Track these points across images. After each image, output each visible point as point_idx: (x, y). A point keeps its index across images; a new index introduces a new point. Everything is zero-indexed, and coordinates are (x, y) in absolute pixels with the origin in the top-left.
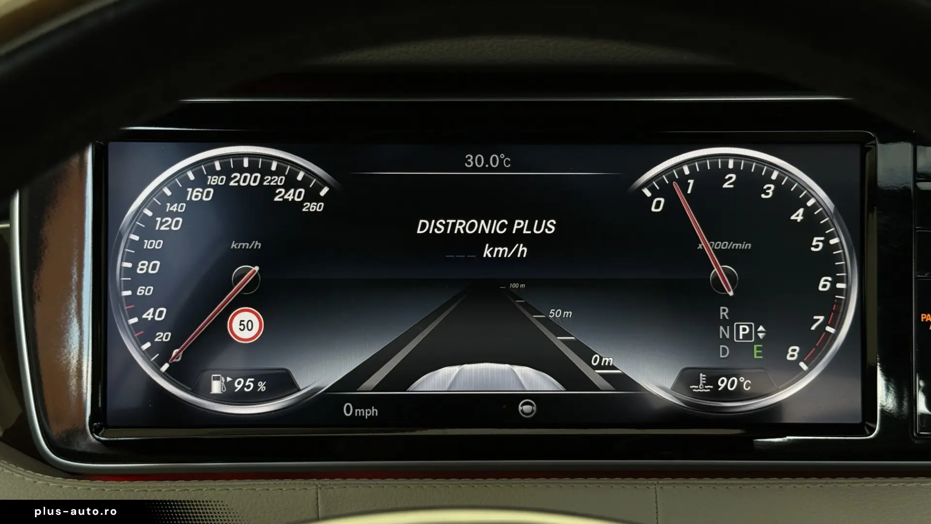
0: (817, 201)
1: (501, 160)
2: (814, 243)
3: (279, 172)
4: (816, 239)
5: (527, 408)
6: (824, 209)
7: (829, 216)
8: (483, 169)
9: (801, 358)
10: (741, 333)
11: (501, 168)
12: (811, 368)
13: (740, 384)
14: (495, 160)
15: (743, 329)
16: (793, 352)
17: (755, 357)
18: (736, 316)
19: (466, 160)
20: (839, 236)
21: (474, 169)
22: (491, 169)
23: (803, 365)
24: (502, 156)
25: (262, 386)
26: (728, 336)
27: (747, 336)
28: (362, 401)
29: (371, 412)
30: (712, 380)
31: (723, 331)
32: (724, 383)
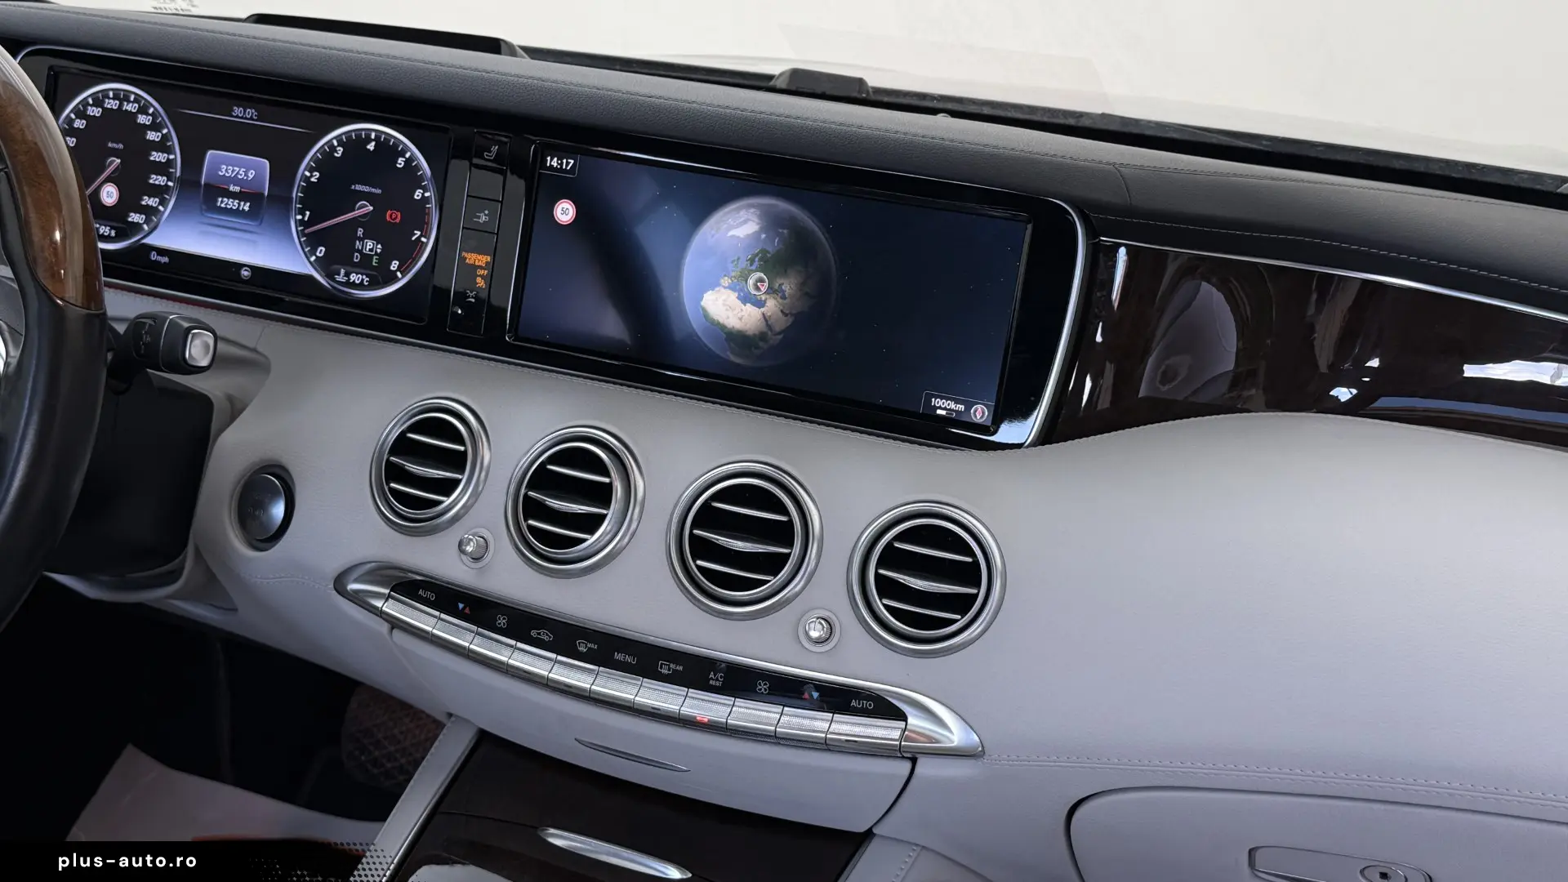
1: (252, 113)
3: (136, 101)
5: (246, 273)
8: (242, 118)
9: (399, 269)
10: (368, 247)
11: (251, 119)
12: (403, 276)
13: (363, 280)
14: (250, 112)
15: (370, 244)
16: (394, 265)
18: (366, 236)
19: (233, 111)
21: (237, 117)
22: (246, 118)
23: (399, 274)
24: (253, 111)
25: (113, 233)
26: (360, 248)
27: (371, 250)
28: (162, 252)
29: (165, 260)
30: (347, 275)
31: (358, 244)
32: (354, 277)
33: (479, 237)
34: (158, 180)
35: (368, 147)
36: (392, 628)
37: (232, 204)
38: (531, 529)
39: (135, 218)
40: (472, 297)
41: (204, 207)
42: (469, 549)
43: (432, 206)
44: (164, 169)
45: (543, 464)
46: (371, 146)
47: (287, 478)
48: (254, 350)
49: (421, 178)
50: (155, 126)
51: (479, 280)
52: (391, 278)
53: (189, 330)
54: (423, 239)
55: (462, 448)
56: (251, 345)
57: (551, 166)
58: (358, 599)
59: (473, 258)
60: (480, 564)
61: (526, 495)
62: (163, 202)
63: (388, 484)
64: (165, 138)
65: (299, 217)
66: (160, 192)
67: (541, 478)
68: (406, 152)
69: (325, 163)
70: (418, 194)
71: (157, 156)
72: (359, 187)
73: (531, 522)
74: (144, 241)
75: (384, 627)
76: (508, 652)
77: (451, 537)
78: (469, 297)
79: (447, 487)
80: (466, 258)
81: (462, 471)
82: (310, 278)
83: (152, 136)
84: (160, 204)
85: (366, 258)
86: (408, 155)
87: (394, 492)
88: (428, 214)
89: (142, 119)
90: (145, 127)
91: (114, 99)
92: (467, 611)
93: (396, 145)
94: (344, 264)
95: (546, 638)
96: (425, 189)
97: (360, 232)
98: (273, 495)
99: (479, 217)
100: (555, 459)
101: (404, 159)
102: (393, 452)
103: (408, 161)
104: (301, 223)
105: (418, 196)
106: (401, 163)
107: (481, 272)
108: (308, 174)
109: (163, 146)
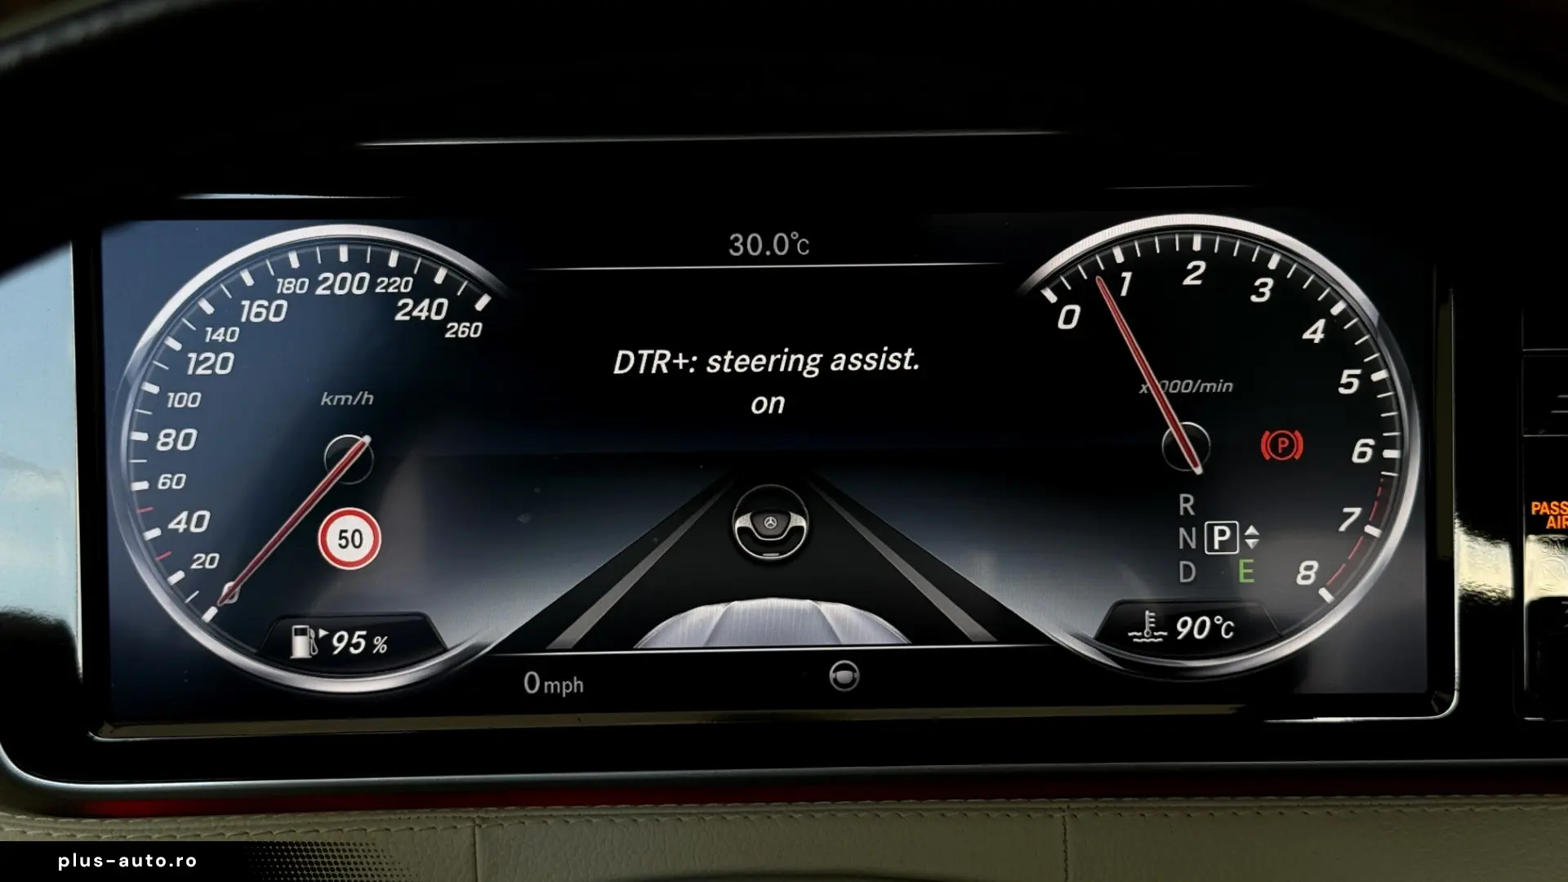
0: (1349, 305)
1: (793, 243)
2: (1344, 380)
3: (403, 269)
4: (1346, 372)
5: (844, 676)
6: (1361, 320)
7: (1369, 332)
8: (761, 259)
9: (1321, 581)
10: (1217, 539)
11: (792, 256)
12: (1338, 600)
14: (782, 242)
15: (1220, 532)
16: (1308, 571)
17: (1242, 580)
18: (1207, 510)
19: (731, 244)
20: (1387, 367)
21: (746, 258)
22: (775, 259)
23: (1325, 594)
24: (795, 235)
25: (380, 644)
26: (1193, 545)
27: (1226, 545)
28: (558, 667)
29: (571, 687)
30: (1164, 623)
31: (1184, 536)
32: (1187, 627)
52: (1308, 607)
72: (1162, 387)
80: (1548, 515)
85: (1218, 568)
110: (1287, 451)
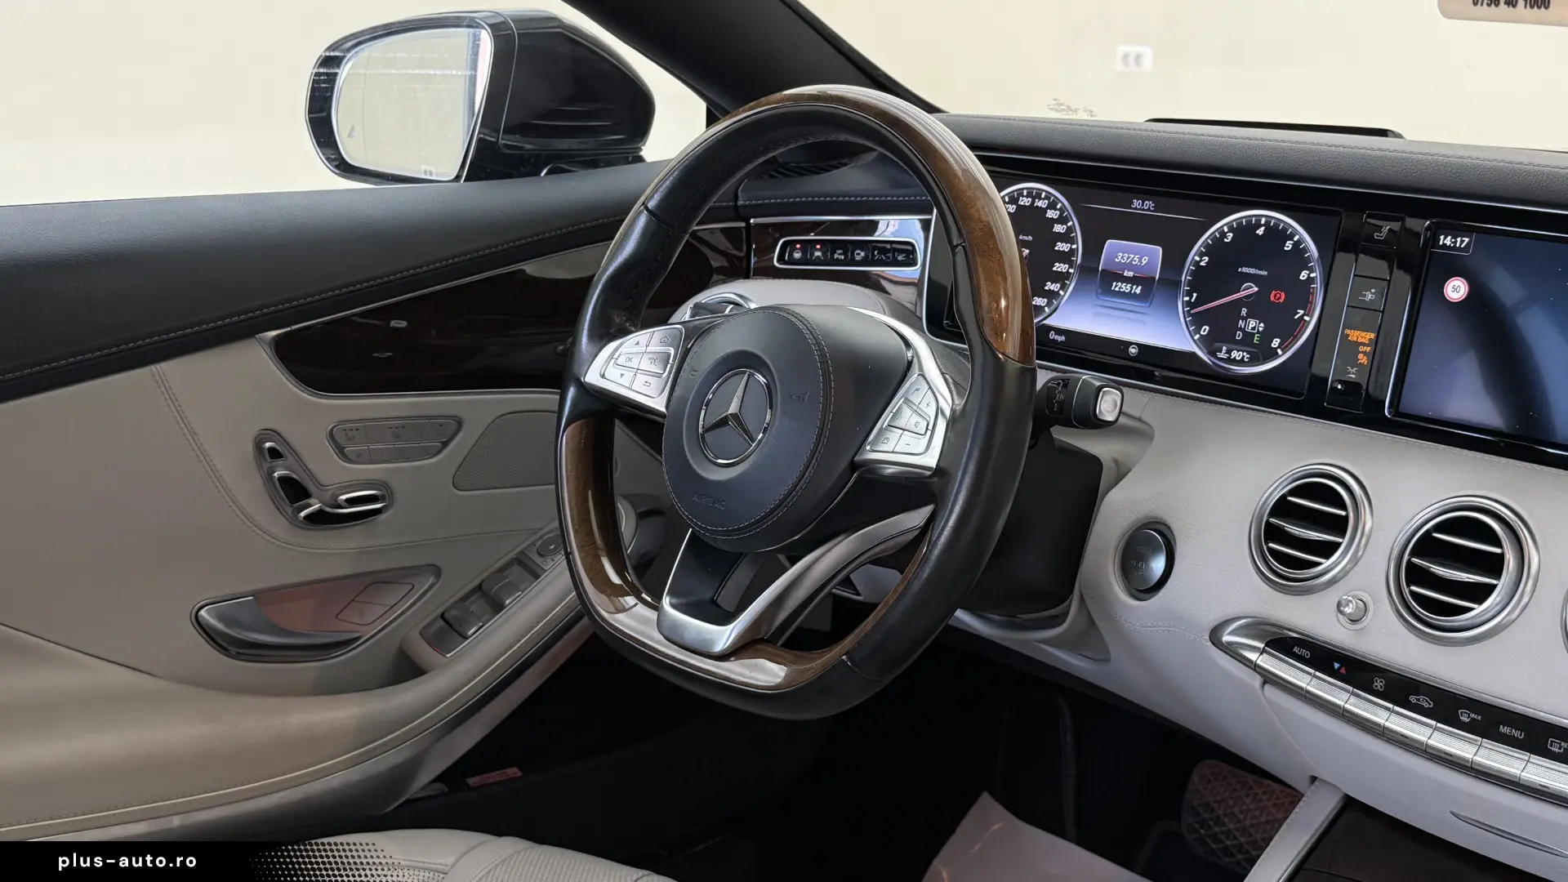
3: (1047, 198)
5: (1133, 351)
6: (1313, 256)
7: (1314, 260)
8: (1140, 209)
9: (1279, 347)
10: (1251, 326)
11: (1149, 210)
12: (1284, 353)
13: (1243, 357)
14: (1149, 204)
15: (1252, 323)
16: (1276, 343)
17: (1255, 341)
18: (1250, 315)
19: (1132, 203)
21: (1136, 208)
22: (1144, 210)
23: (1279, 351)
24: (1151, 202)
26: (1243, 326)
27: (1253, 329)
28: (1059, 331)
29: (1061, 338)
30: (1229, 352)
31: (1241, 323)
32: (1235, 354)
33: (1363, 314)
34: (1060, 267)
35: (1257, 232)
36: (1265, 683)
37: (1126, 288)
38: (1414, 595)
39: (1039, 301)
40: (1353, 374)
41: (1100, 291)
42: (1348, 610)
43: (1318, 286)
44: (1066, 258)
45: (1428, 532)
46: (1260, 232)
47: (1169, 536)
48: (1140, 420)
49: (1309, 260)
50: (1062, 220)
51: (1360, 356)
52: (1273, 355)
53: (1100, 389)
54: (1306, 318)
55: (1343, 513)
56: (1137, 415)
57: (1444, 244)
58: (1231, 650)
59: (1355, 335)
60: (1357, 627)
61: (1409, 562)
62: (1064, 287)
63: (1266, 543)
64: (1070, 230)
65: (1187, 299)
66: (1062, 278)
67: (1426, 546)
68: (1294, 236)
69: (1216, 248)
70: (1304, 275)
71: (1062, 247)
72: (1245, 270)
73: (1413, 588)
74: (1044, 322)
75: (1257, 681)
76: (1386, 714)
77: (1331, 597)
78: (1349, 373)
79: (1327, 550)
80: (1349, 335)
81: (1343, 535)
82: (1194, 354)
83: (1059, 228)
84: (1061, 288)
85: (1249, 336)
86: (1296, 238)
87: (1272, 552)
88: (1313, 294)
89: (1051, 214)
90: (1053, 221)
91: (1027, 197)
92: (1343, 671)
93: (1285, 230)
94: (1225, 342)
95: (1426, 705)
96: (1311, 270)
97: (1244, 312)
98: (1155, 550)
99: (1365, 296)
100: (1441, 527)
101: (1292, 242)
102: (1273, 513)
103: (1297, 244)
104: (1189, 303)
105: (1304, 276)
106: (1289, 245)
107: (1362, 349)
108: (1197, 258)
109: (1067, 237)
110: (1280, 298)
